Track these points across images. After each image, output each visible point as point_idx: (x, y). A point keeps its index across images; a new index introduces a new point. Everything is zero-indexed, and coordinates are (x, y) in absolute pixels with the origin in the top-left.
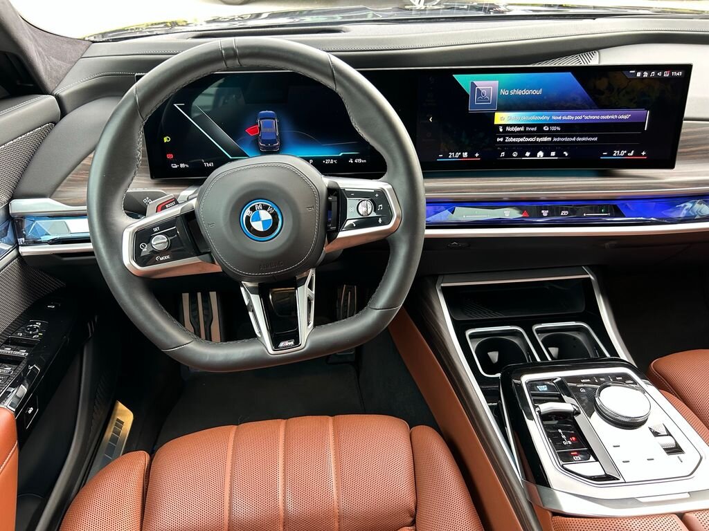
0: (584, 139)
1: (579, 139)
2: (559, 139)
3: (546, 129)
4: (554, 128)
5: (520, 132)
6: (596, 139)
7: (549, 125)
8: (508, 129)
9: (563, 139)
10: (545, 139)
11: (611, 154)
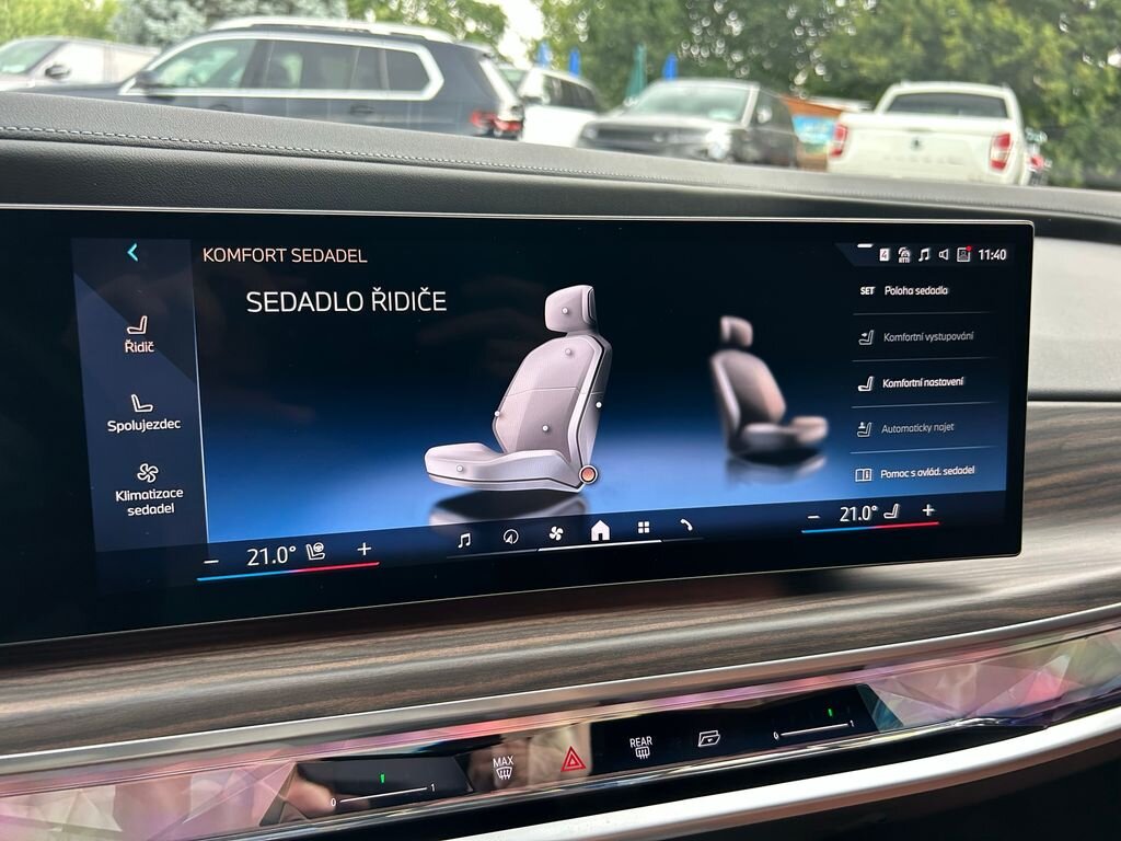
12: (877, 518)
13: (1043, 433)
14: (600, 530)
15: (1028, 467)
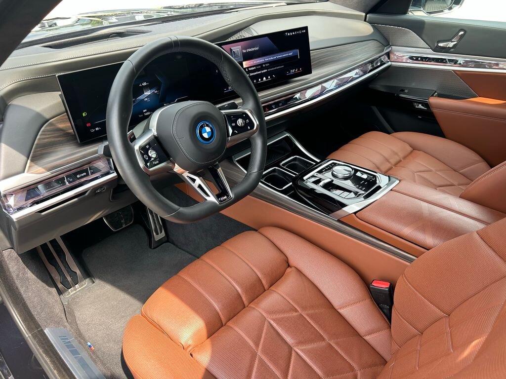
0: (279, 67)
1: (277, 68)
2: (270, 70)
3: (264, 66)
4: (267, 65)
5: (254, 69)
6: (283, 66)
7: (265, 64)
8: (250, 69)
9: (271, 69)
10: (265, 71)
11: (290, 72)
12: (295, 71)
13: (312, 56)
14: (264, 78)
15: (312, 61)
